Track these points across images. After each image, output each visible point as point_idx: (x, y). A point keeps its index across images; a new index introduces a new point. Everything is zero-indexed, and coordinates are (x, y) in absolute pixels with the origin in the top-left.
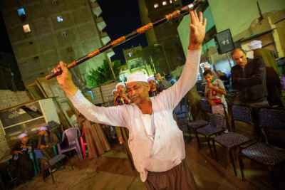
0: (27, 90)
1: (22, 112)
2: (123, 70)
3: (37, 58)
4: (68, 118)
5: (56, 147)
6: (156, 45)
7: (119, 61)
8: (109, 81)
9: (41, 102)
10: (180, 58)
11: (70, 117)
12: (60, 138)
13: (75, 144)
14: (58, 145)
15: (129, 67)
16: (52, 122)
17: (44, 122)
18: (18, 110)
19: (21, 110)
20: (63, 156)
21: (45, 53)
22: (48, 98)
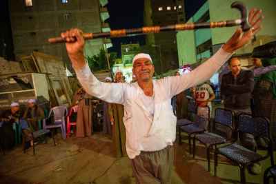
0: (21, 62)
1: (12, 81)
2: (118, 63)
3: (34, 34)
4: (57, 96)
5: (42, 122)
6: (154, 46)
7: (115, 54)
8: (102, 70)
9: (33, 75)
10: (173, 63)
11: (59, 96)
12: (46, 114)
13: (61, 123)
14: (44, 120)
15: (124, 62)
16: (41, 98)
17: (34, 95)
18: (9, 79)
19: (12, 79)
20: (48, 131)
21: (43, 30)
22: (41, 73)
